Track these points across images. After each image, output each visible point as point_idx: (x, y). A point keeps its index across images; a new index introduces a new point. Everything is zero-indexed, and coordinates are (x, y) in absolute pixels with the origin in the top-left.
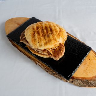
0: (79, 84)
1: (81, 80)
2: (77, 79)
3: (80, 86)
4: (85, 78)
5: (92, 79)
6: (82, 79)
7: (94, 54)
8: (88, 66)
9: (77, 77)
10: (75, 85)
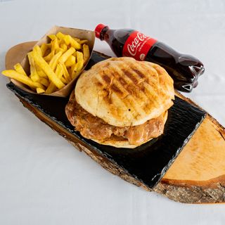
0: (181, 195)
1: (185, 187)
2: (175, 186)
3: (183, 200)
4: (194, 183)
5: (210, 185)
6: (187, 186)
7: (216, 127)
8: (201, 153)
9: (175, 181)
10: (171, 198)
